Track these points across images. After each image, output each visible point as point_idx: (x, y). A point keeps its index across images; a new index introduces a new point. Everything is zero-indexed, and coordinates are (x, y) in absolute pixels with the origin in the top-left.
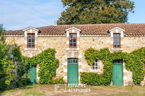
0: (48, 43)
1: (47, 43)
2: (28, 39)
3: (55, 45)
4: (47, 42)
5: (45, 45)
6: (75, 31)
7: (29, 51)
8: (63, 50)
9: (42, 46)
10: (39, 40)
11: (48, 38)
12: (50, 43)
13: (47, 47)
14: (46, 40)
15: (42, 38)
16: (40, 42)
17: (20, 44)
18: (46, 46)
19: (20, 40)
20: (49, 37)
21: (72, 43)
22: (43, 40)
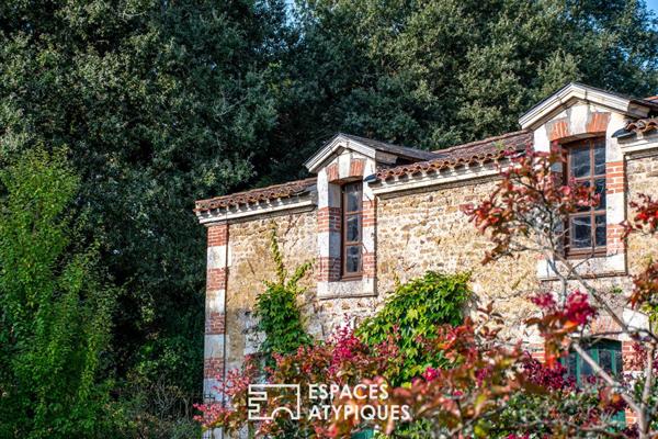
0: (429, 239)
1: (423, 238)
2: (345, 222)
3: (468, 247)
4: (428, 226)
5: (417, 252)
6: (590, 113)
7: (341, 301)
8: (516, 277)
9: (400, 262)
10: (384, 218)
11: (431, 199)
12: (444, 234)
13: (426, 264)
14: (420, 217)
15: (397, 201)
16: (390, 232)
17: (298, 259)
18: (421, 262)
19: (299, 235)
20: (434, 194)
21: (587, 220)
22: (406, 221)
